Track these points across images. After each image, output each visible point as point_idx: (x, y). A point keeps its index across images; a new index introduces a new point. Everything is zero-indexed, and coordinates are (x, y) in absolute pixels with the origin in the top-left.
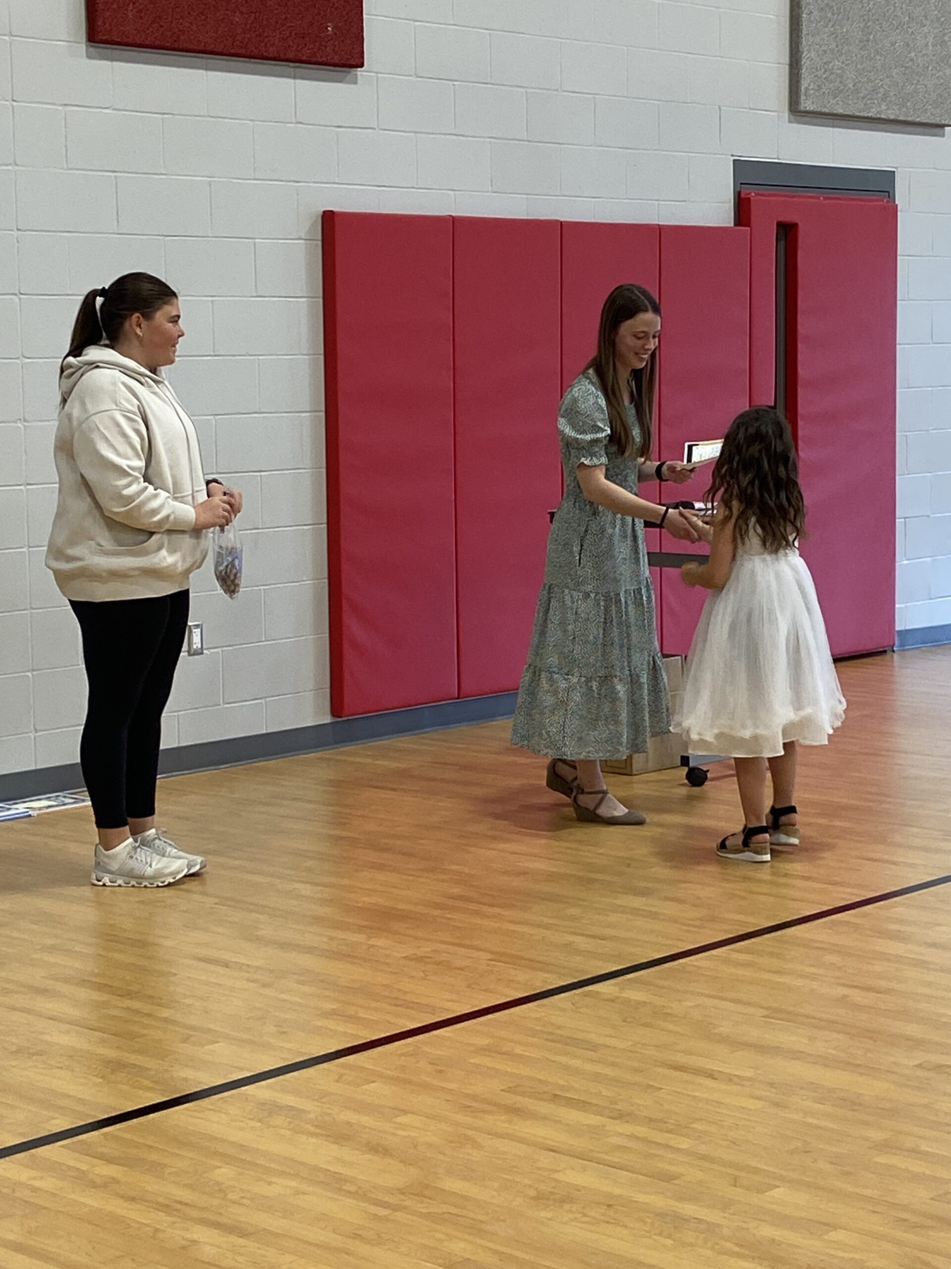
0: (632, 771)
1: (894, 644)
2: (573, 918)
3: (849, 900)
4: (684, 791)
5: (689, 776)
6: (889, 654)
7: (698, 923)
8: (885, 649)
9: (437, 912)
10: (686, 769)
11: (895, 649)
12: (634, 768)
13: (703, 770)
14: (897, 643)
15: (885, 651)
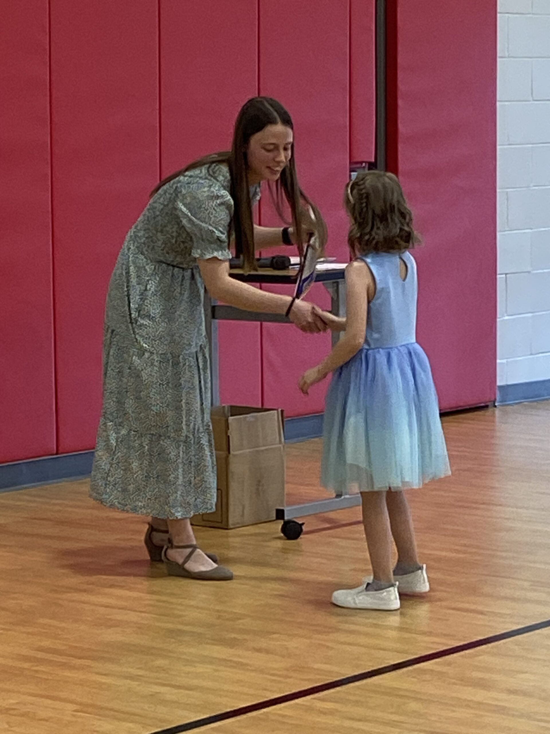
0: (228, 525)
1: (495, 399)
2: (160, 669)
3: (436, 649)
4: (279, 544)
5: (283, 530)
6: (491, 410)
7: (285, 673)
8: (487, 404)
9: (26, 665)
10: (281, 522)
11: (496, 404)
12: (231, 522)
13: (298, 524)
14: (498, 398)
15: (487, 407)
